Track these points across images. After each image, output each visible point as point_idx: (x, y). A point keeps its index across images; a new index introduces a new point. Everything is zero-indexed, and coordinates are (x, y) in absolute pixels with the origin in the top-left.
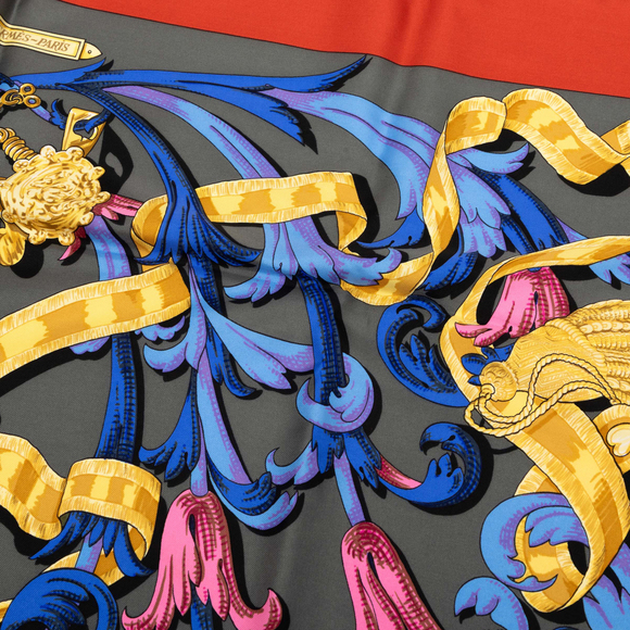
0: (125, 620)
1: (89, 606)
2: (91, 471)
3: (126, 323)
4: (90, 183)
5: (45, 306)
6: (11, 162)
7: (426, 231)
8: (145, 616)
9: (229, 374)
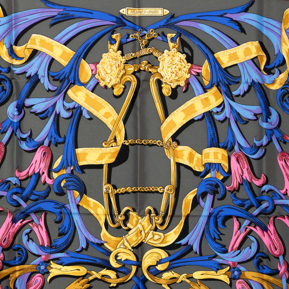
0: (227, 188)
1: (217, 186)
2: (208, 152)
3: (207, 108)
4: (183, 61)
5: (183, 107)
6: (157, 58)
7: (284, 57)
8: (232, 186)
9: (239, 118)
